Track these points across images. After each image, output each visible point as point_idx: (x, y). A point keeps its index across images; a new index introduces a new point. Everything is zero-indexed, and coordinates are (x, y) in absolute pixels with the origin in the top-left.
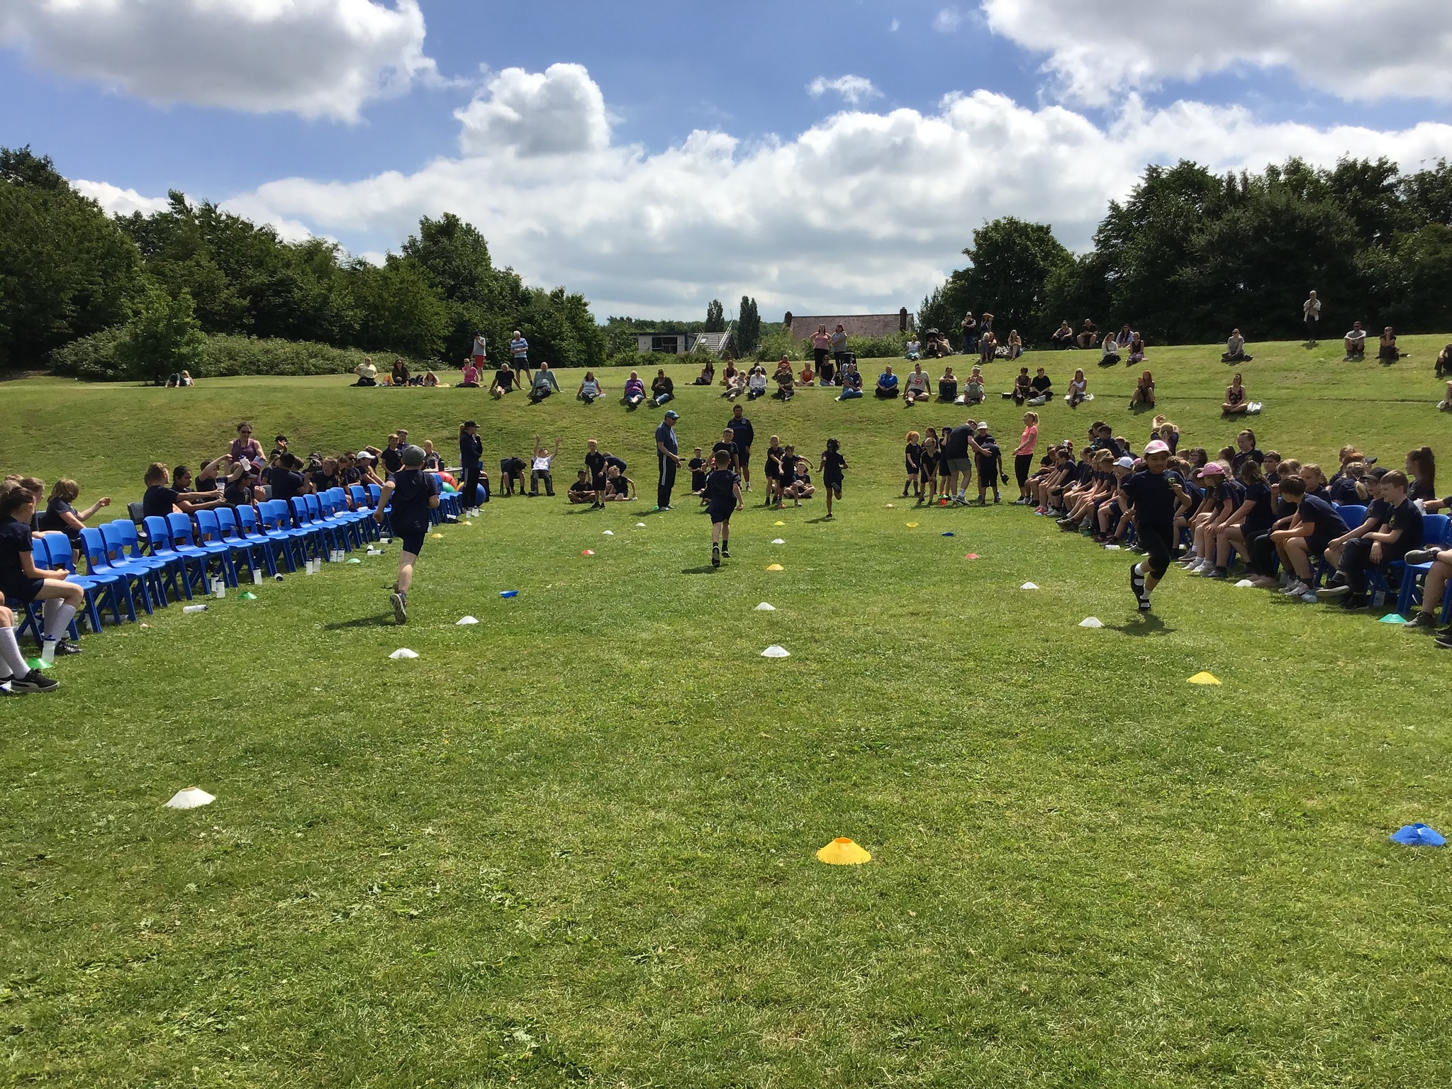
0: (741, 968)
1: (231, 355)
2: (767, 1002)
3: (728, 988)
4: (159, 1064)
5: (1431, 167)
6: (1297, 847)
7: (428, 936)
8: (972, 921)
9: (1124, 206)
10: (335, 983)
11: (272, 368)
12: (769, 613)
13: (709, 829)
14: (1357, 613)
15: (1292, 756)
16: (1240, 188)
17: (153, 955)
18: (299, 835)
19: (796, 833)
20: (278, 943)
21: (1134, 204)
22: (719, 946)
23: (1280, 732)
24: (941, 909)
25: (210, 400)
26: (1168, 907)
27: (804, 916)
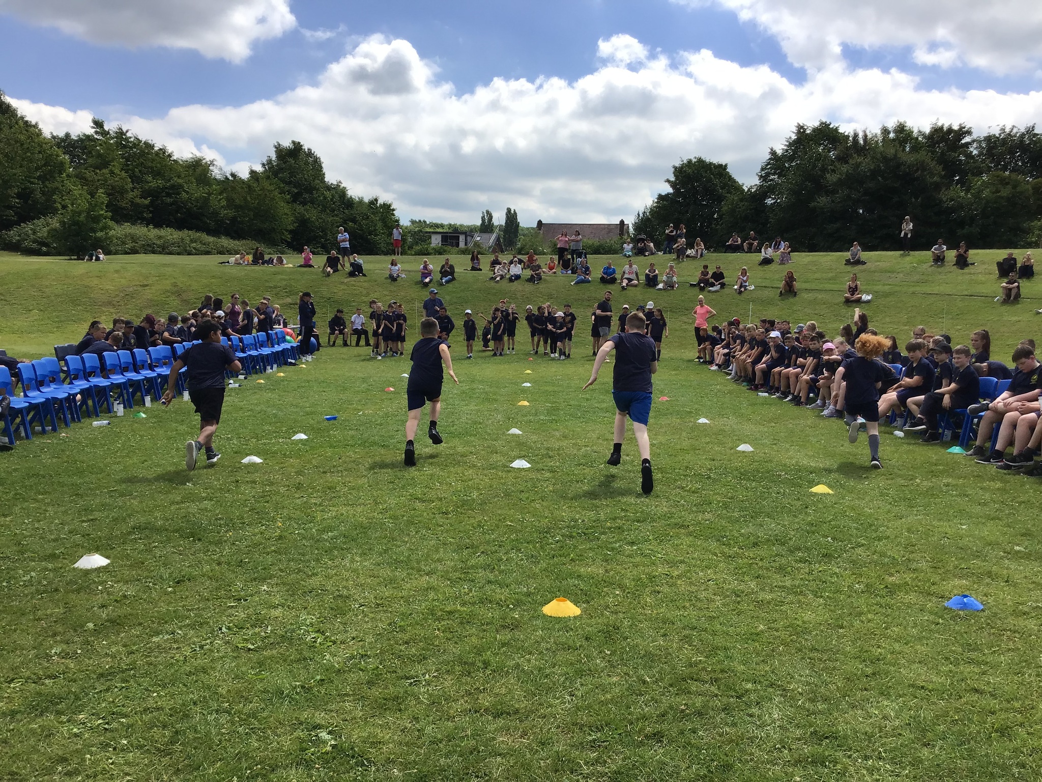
0: (484, 689)
1: (134, 239)
2: (502, 714)
3: (474, 703)
4: (60, 753)
5: (996, 132)
6: (880, 610)
7: (261, 664)
8: (650, 658)
9: (779, 152)
10: (191, 696)
11: (163, 249)
12: (518, 436)
13: (466, 590)
14: (932, 445)
15: (880, 546)
16: (862, 142)
17: (60, 674)
18: (170, 589)
19: (528, 594)
20: (152, 667)
21: (787, 151)
22: (469, 673)
23: (873, 528)
24: (628, 649)
25: (117, 271)
26: (787, 650)
27: (530, 653)
